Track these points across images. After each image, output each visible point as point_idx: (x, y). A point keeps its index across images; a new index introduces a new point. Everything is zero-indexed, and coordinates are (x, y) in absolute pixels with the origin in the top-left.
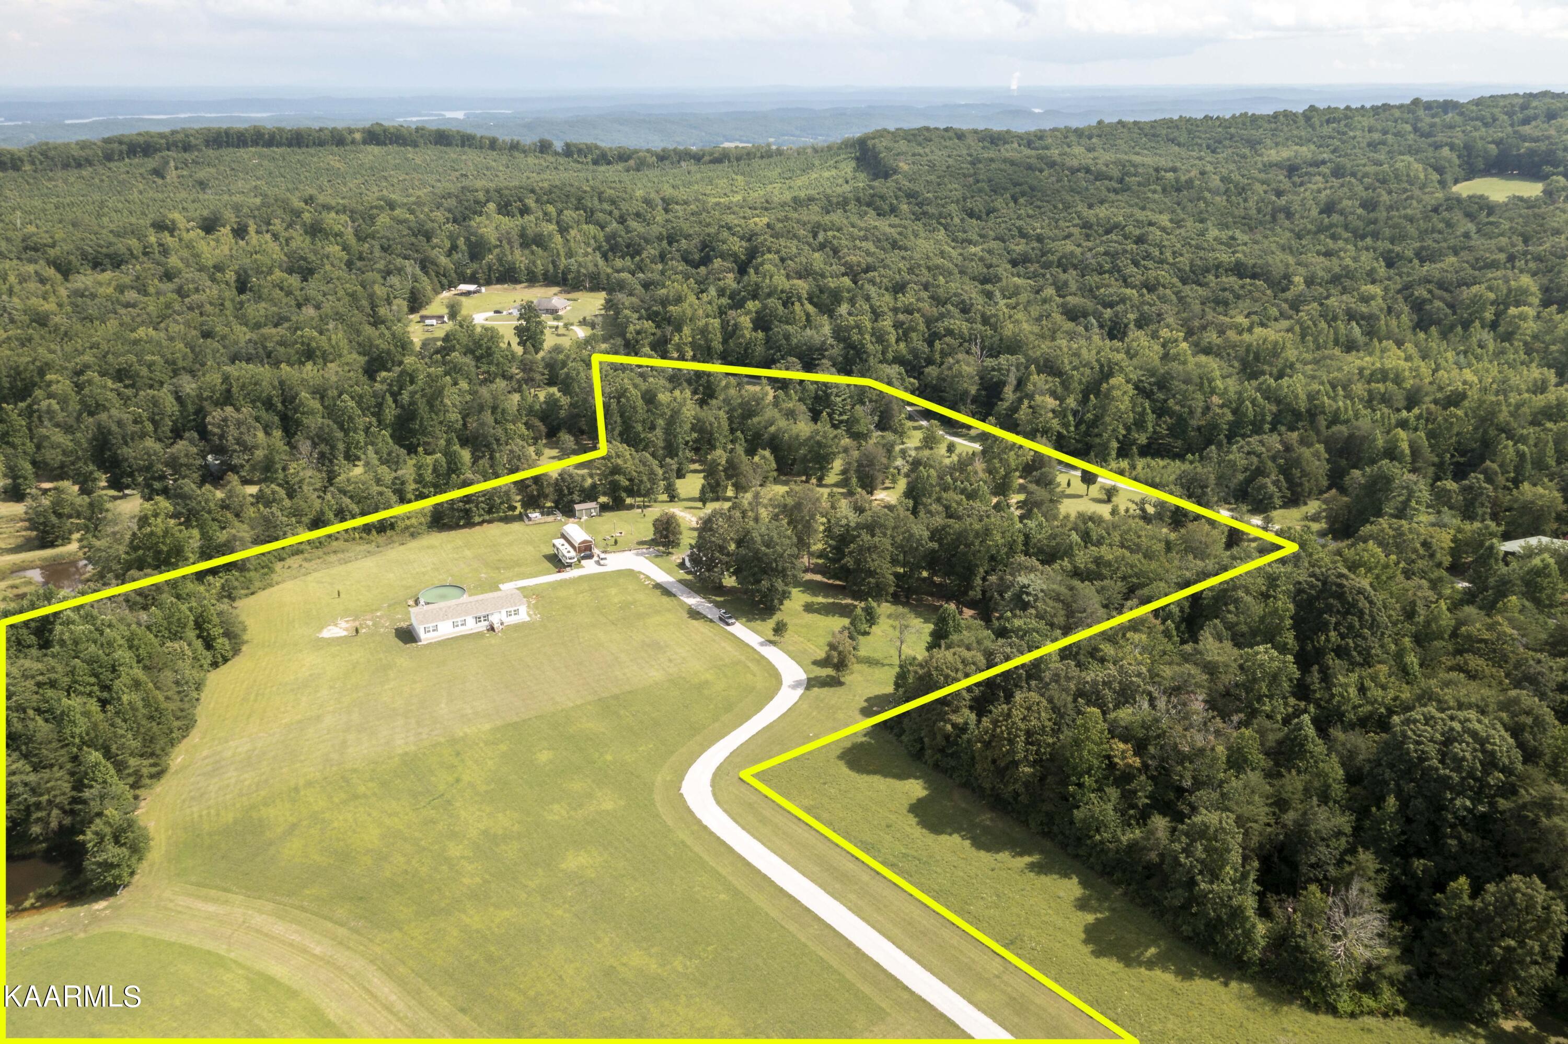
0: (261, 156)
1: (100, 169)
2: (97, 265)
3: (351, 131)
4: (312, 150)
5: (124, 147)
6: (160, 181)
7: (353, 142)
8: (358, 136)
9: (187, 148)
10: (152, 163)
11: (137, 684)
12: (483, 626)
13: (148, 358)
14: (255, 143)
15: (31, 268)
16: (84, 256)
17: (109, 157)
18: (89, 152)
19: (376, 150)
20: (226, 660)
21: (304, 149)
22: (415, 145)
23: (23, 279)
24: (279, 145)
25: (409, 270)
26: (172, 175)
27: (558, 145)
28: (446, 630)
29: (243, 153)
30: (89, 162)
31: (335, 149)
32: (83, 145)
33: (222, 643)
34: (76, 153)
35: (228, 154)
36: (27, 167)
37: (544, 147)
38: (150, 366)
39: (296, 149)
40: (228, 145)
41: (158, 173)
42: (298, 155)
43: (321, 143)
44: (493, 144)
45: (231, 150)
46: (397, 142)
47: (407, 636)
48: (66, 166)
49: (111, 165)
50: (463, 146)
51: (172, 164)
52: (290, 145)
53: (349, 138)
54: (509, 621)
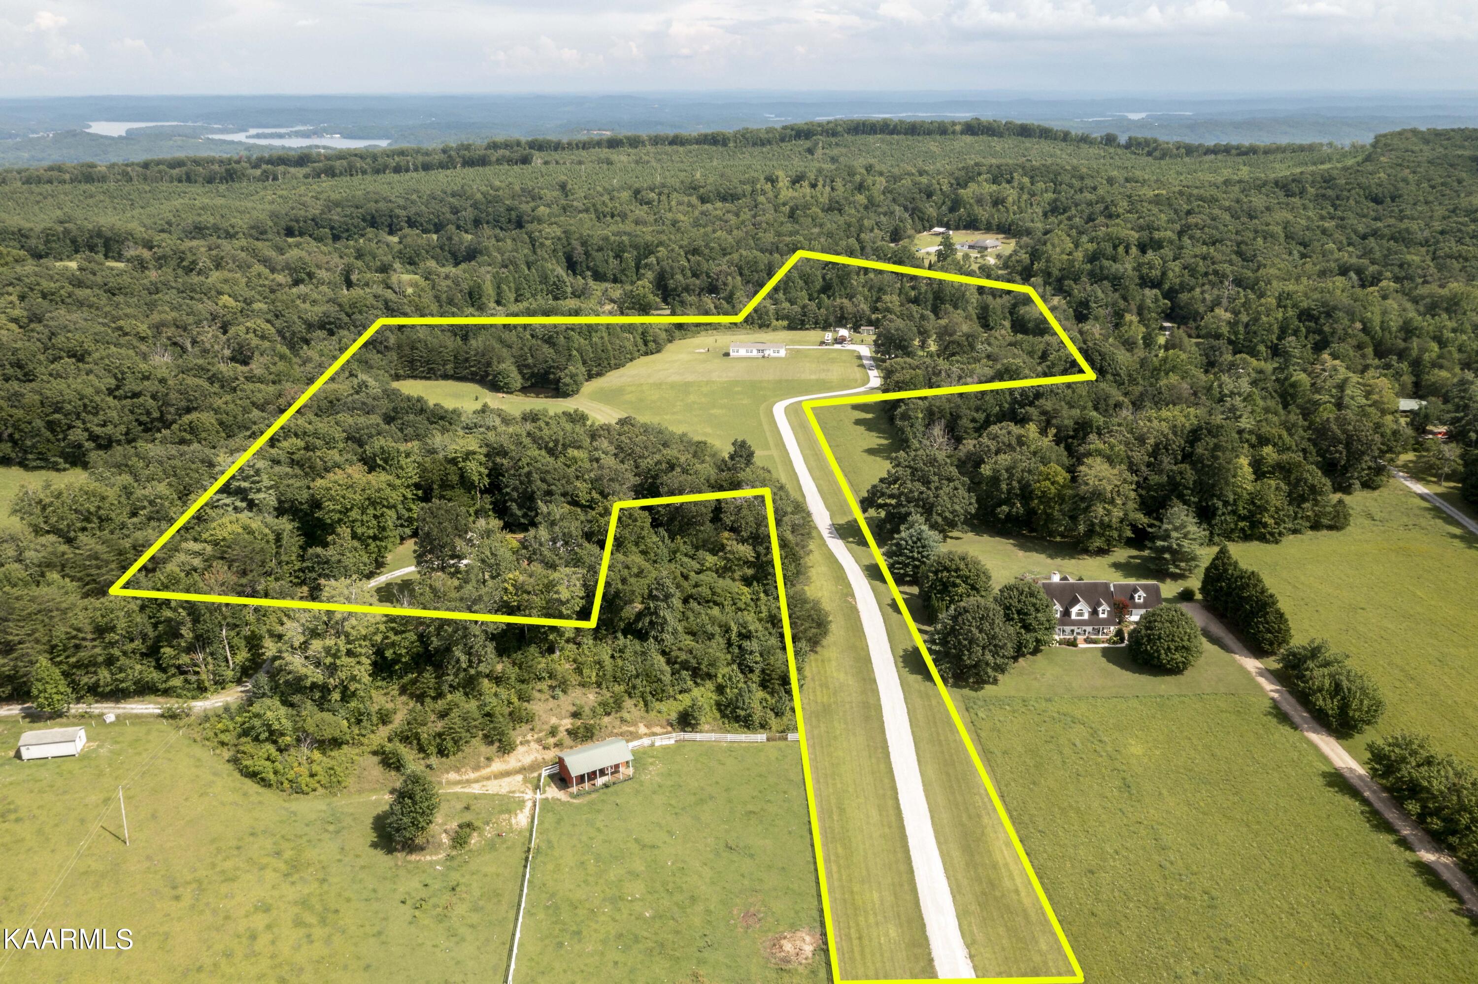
0: (883, 141)
1: (775, 147)
2: (724, 199)
3: (954, 124)
4: (920, 138)
5: (793, 133)
6: (810, 157)
7: (954, 132)
8: (958, 128)
9: (834, 134)
10: (808, 144)
11: (602, 338)
12: (761, 354)
13: (712, 245)
14: (882, 131)
15: (686, 199)
16: (719, 194)
17: (783, 140)
18: (771, 135)
19: (968, 139)
20: (652, 353)
21: (916, 137)
22: (1000, 135)
23: (680, 203)
24: (899, 133)
25: (897, 214)
26: (819, 152)
27: (1123, 139)
28: (742, 352)
29: (871, 139)
30: (769, 142)
31: (938, 137)
32: (769, 131)
33: (652, 345)
34: (763, 136)
35: (861, 139)
36: (731, 144)
37: (1110, 140)
38: (712, 249)
39: (910, 137)
40: (863, 132)
41: (810, 151)
42: (910, 140)
43: (928, 132)
44: (1066, 137)
45: (864, 136)
46: (987, 133)
47: (727, 354)
48: (754, 144)
49: (783, 145)
50: (1040, 137)
51: (820, 145)
52: (906, 134)
53: (951, 130)
54: (773, 355)
